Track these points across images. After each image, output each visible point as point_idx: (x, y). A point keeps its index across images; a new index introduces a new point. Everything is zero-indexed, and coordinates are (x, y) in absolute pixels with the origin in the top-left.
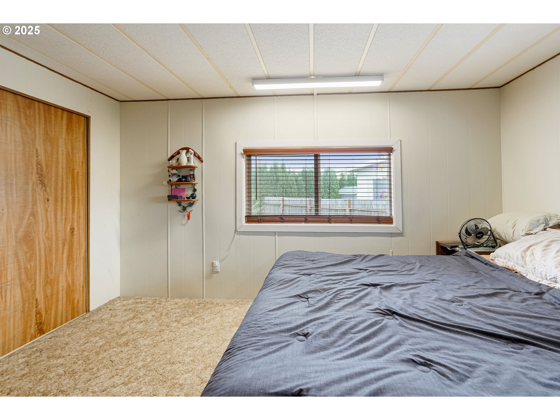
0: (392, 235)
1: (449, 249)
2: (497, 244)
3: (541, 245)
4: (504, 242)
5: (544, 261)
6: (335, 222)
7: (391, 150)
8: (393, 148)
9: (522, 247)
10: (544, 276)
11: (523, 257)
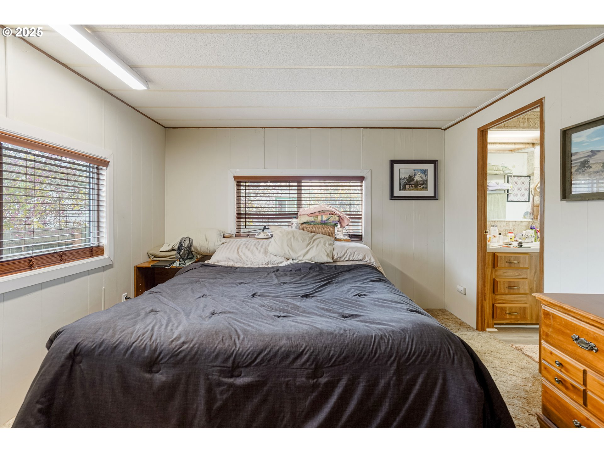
0: (105, 268)
1: (167, 268)
2: (193, 256)
3: (243, 248)
4: (199, 254)
5: (255, 255)
6: (40, 266)
7: (106, 163)
8: (109, 162)
9: (234, 251)
10: (260, 263)
11: (240, 257)
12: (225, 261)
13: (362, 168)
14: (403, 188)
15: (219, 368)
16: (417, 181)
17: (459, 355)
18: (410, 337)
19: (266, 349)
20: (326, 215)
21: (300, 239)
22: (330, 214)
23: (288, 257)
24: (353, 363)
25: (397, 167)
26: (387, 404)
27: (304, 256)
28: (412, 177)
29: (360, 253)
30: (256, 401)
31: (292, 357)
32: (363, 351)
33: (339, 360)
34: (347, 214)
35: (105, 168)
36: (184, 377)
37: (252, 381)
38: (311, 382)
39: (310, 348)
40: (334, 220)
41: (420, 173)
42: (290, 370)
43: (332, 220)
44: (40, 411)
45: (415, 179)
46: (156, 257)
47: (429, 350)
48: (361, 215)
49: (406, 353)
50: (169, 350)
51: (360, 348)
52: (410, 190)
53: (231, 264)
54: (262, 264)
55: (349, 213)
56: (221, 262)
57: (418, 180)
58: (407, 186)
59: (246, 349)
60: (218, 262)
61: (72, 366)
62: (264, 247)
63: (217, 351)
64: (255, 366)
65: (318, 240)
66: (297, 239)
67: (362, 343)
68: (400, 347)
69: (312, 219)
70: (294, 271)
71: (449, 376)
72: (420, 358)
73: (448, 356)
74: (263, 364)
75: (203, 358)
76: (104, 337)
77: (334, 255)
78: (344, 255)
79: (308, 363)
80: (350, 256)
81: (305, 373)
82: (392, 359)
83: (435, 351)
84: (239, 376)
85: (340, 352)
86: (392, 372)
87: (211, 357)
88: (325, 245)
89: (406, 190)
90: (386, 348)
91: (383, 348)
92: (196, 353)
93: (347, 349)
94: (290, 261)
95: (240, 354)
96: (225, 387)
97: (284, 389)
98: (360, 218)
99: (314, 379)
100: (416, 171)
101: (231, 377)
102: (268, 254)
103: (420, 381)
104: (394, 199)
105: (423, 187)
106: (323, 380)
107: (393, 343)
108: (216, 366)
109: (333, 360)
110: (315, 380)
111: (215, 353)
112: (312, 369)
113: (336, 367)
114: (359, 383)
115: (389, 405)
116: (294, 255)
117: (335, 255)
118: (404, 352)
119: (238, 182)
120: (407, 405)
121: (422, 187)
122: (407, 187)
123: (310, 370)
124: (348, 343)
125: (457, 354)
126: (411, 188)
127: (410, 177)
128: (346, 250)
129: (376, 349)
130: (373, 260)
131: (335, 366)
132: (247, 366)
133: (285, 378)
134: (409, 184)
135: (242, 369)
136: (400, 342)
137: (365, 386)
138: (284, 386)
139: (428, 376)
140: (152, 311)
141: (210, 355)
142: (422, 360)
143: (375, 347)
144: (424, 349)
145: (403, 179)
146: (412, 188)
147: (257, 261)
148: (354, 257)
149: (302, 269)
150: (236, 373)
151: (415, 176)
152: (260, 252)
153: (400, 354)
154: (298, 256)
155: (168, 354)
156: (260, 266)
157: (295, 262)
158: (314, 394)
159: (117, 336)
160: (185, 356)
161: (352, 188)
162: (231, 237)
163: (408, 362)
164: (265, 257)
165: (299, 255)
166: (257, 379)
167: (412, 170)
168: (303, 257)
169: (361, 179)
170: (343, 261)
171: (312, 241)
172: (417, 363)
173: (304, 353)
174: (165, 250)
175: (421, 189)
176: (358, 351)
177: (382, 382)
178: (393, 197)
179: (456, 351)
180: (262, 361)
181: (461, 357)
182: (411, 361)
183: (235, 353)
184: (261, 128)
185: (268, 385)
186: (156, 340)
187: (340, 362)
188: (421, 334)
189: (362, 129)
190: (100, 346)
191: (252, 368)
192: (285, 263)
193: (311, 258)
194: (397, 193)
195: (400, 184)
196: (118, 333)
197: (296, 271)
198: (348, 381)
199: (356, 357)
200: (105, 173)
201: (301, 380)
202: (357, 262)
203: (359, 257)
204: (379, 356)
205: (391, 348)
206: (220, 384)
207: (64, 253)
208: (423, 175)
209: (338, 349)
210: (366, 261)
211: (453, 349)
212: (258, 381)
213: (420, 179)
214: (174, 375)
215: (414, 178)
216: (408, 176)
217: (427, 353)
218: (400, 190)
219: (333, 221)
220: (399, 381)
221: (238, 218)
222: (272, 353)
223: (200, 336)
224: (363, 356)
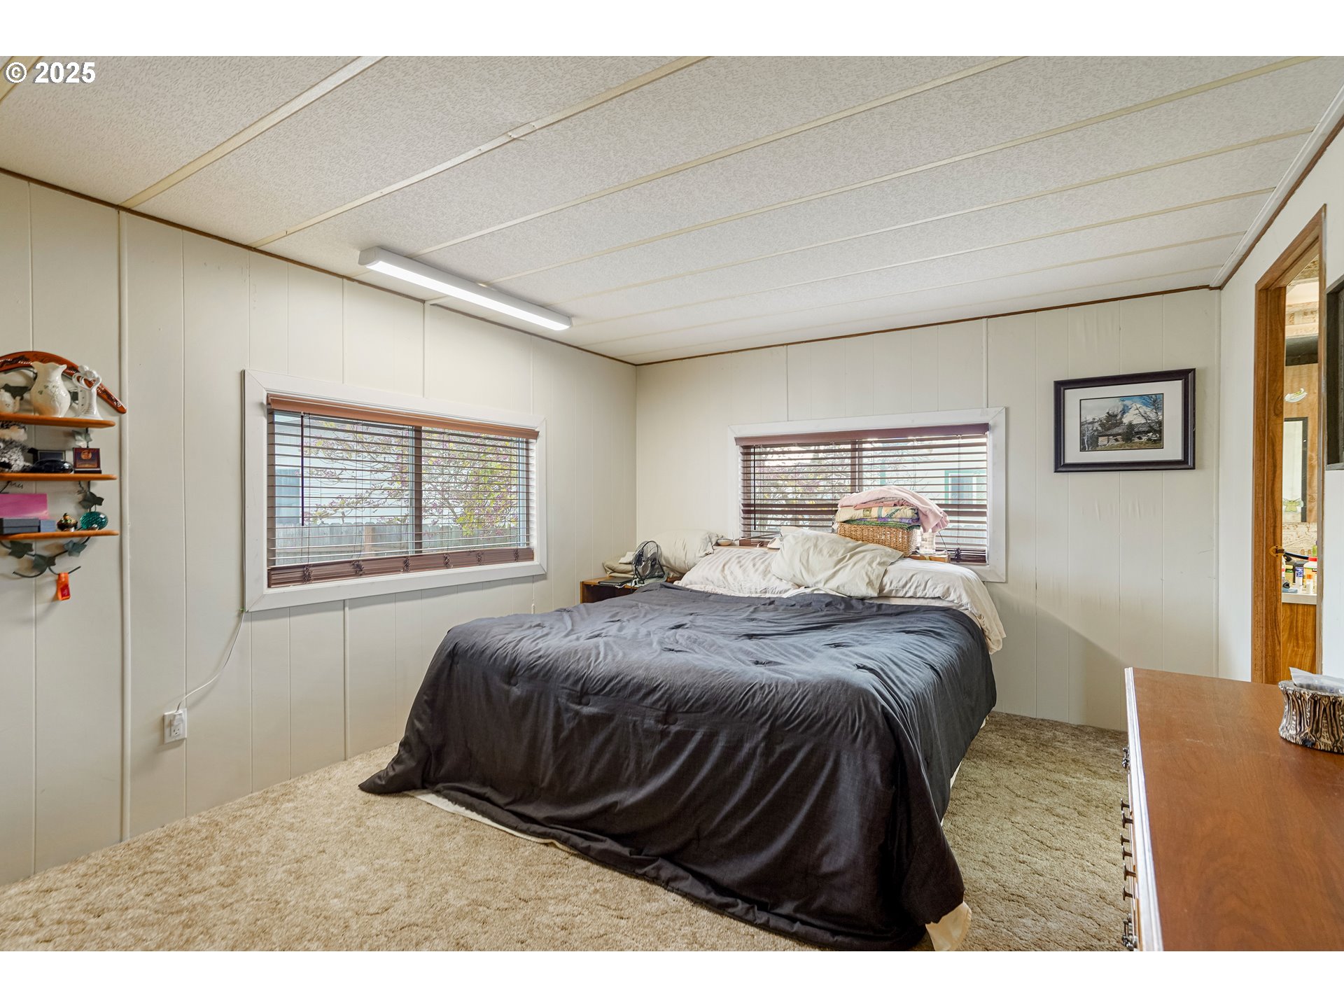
0: (534, 579)
1: (619, 587)
2: (664, 574)
3: (733, 562)
4: (673, 570)
5: (748, 576)
6: (456, 566)
7: (535, 435)
8: (538, 432)
9: (718, 567)
10: (753, 590)
11: (724, 577)
12: (702, 583)
13: (985, 405)
14: (1089, 443)
15: (568, 691)
16: (1131, 426)
17: (867, 731)
18: (803, 692)
19: (617, 678)
20: (888, 506)
21: (825, 552)
22: (895, 505)
23: (799, 582)
24: (714, 713)
25: (1072, 396)
26: (750, 778)
27: (826, 582)
28: (1116, 416)
29: (938, 584)
30: (601, 737)
31: (643, 691)
32: (729, 700)
33: (697, 704)
34: (940, 506)
35: (534, 441)
36: (536, 695)
37: (598, 713)
38: (660, 727)
39: (666, 684)
40: (904, 516)
41: (1138, 406)
42: (639, 707)
43: (899, 516)
44: (426, 701)
45: (1126, 420)
46: (615, 572)
47: (822, 715)
48: (984, 506)
49: (786, 713)
50: (525, 662)
51: (727, 695)
52: (1111, 449)
53: (709, 588)
54: (756, 593)
55: (943, 502)
56: (696, 583)
57: (1134, 423)
58: (1100, 439)
59: (597, 674)
60: (691, 584)
61: (451, 666)
62: (766, 563)
63: (569, 671)
64: (603, 695)
65: (862, 554)
66: (821, 551)
67: (733, 689)
68: (781, 703)
69: (859, 514)
70: (799, 607)
71: (844, 759)
72: (805, 724)
73: (849, 729)
74: (612, 695)
75: (555, 676)
76: (477, 640)
77: (884, 584)
78: (904, 586)
79: (661, 703)
80: (916, 587)
81: (655, 714)
82: (765, 718)
83: (832, 719)
84: (587, 704)
85: (700, 695)
86: (761, 735)
87: (562, 677)
88: (870, 564)
89: (1098, 448)
90: (760, 702)
91: (757, 700)
92: (550, 669)
93: (709, 693)
94: (802, 590)
95: (591, 678)
96: (572, 714)
97: (631, 730)
98: (984, 514)
99: (664, 725)
100: (1127, 402)
101: (580, 703)
102: (769, 575)
103: (800, 756)
104: (1064, 469)
105: (1149, 440)
106: (674, 729)
107: (774, 695)
108: (566, 688)
109: (690, 704)
110: (665, 727)
111: (566, 673)
112: (663, 711)
113: (693, 715)
114: (717, 741)
115: (752, 781)
116: (809, 580)
117: (886, 585)
118: (784, 710)
119: (745, 447)
120: (777, 787)
121: (1144, 438)
122: (1102, 441)
123: (661, 713)
124: (714, 686)
125: (864, 729)
126: (1112, 442)
127: (1111, 416)
128: (910, 575)
129: (748, 700)
130: (965, 600)
131: (691, 712)
132: (597, 694)
133: (633, 716)
134: (1109, 433)
135: (591, 697)
136: (785, 696)
137: (723, 746)
138: (631, 726)
139: (812, 752)
140: (538, 625)
141: (561, 675)
142: (809, 727)
143: (746, 697)
144: (815, 713)
145: (1089, 423)
146: (1116, 443)
147: (748, 585)
148: (926, 590)
149: (813, 604)
150: (584, 701)
151: (1124, 413)
152: (757, 570)
153: (777, 712)
154: (815, 581)
155: (525, 665)
156: (754, 595)
157: (808, 591)
158: (663, 744)
159: (487, 641)
160: (539, 671)
161: (963, 450)
162: (731, 544)
163: (786, 727)
164: (762, 580)
165: (818, 579)
166: (604, 711)
167: (1117, 400)
168: (825, 584)
169: (983, 428)
170: (903, 597)
171: (849, 555)
172: (800, 730)
173: (658, 689)
174: (625, 562)
175: (1142, 443)
176: (723, 697)
177: (747, 747)
178: (1061, 465)
179: (864, 724)
180: (611, 691)
181: (870, 735)
182: (792, 726)
183: (586, 675)
184: (782, 347)
185: (615, 722)
186: (518, 650)
187: (697, 707)
188: (822, 692)
189: (985, 320)
190: (472, 649)
191: (600, 697)
192: (793, 592)
193: (838, 587)
194: (1073, 454)
195: (1082, 435)
196: (489, 638)
197: (801, 606)
198: (704, 735)
199: (718, 705)
200: (535, 446)
201: (650, 723)
202: (933, 601)
203: (936, 590)
204: (748, 711)
205: (768, 702)
206: (567, 709)
207: (483, 553)
208: (1148, 410)
209: (699, 691)
210: (952, 601)
211: (862, 721)
212: (605, 714)
213: (1138, 420)
214: (527, 691)
215: (1121, 419)
216: (1104, 415)
217: (819, 717)
218: (1083, 449)
219: (901, 518)
220: (768, 751)
221: (745, 512)
222: (622, 684)
223: (559, 652)
224: (728, 706)
